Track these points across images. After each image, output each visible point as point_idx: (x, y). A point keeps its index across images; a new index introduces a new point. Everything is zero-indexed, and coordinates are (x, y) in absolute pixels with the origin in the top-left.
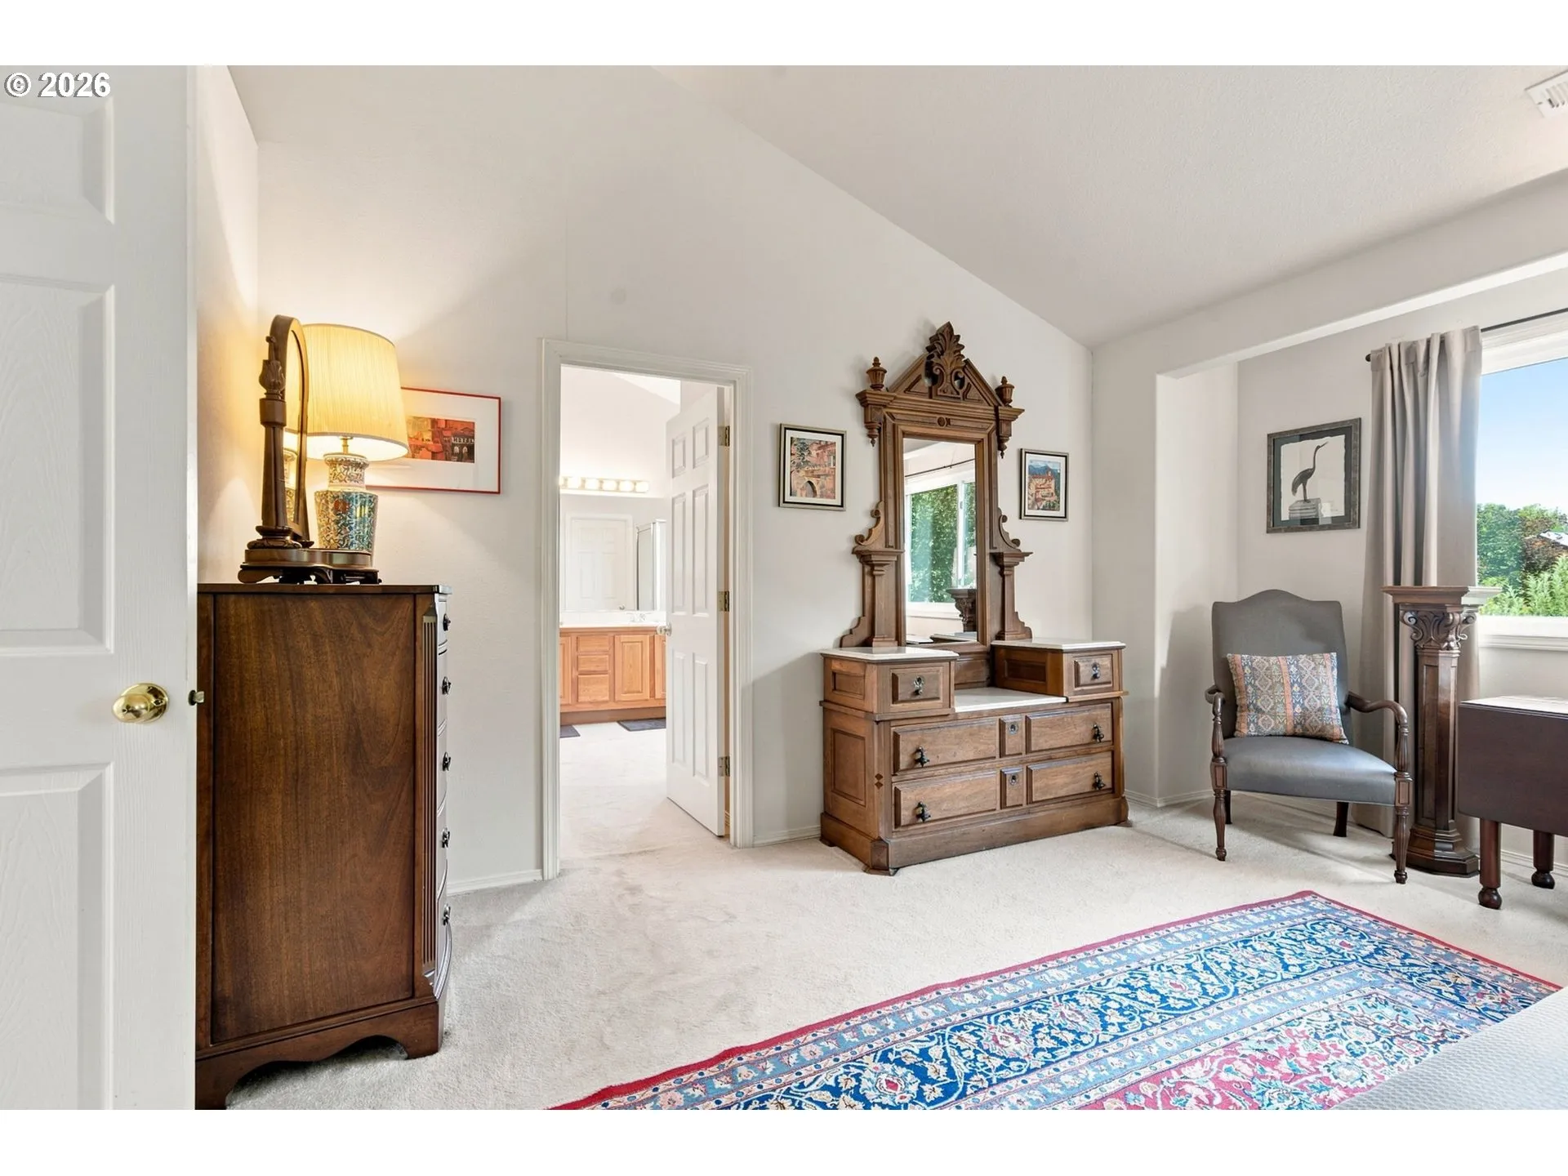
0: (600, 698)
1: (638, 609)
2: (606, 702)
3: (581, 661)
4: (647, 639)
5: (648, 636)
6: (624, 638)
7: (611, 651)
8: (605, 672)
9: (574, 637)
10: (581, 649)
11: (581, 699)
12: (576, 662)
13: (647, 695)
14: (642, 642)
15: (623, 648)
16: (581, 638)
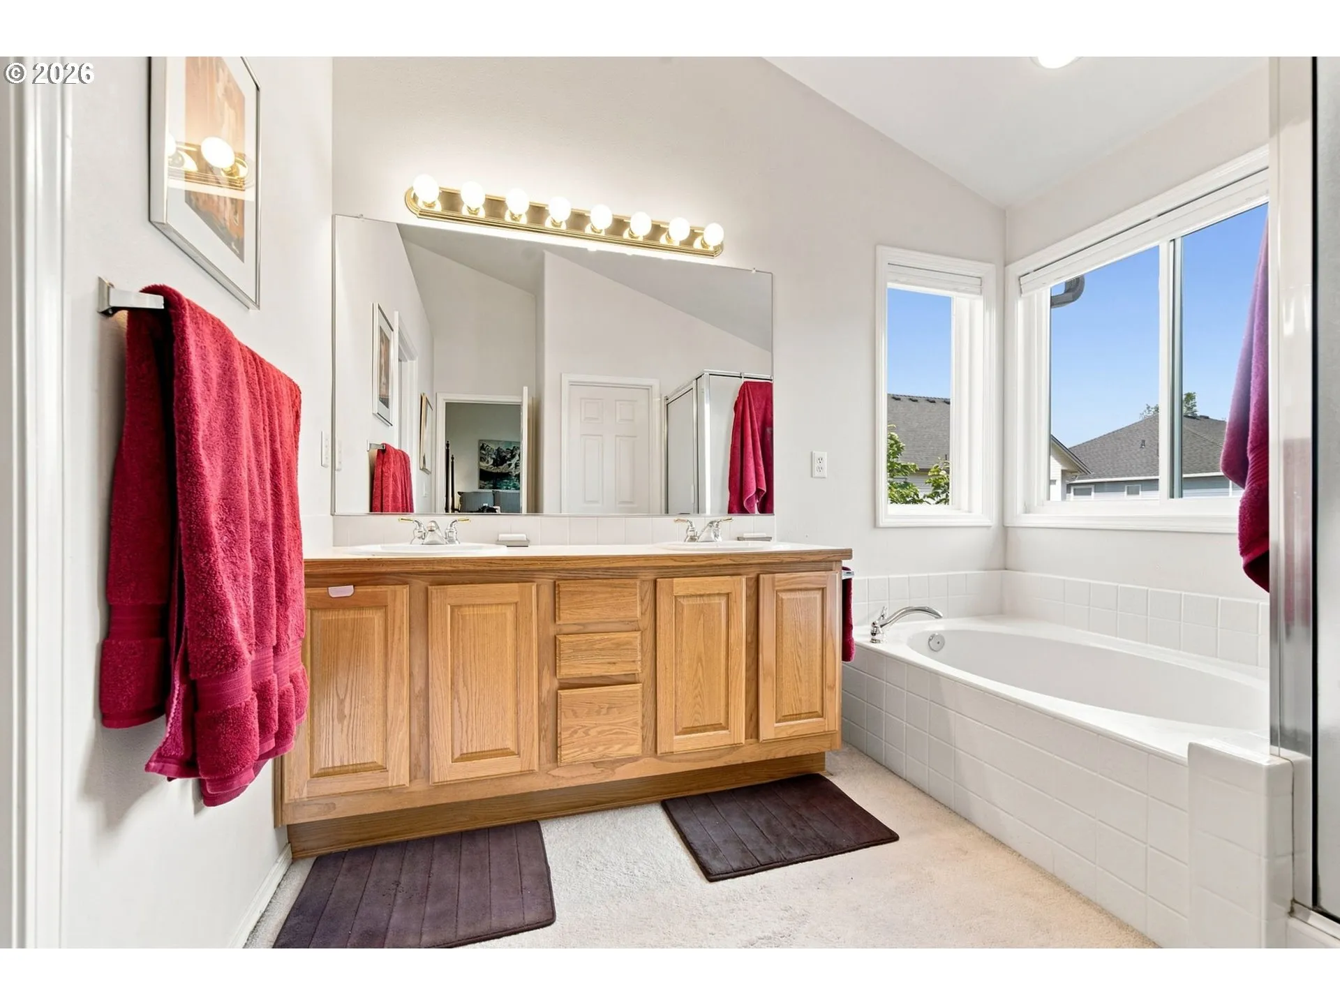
0: (616, 751)
1: (667, 512)
2: (633, 759)
3: (565, 649)
4: (740, 586)
5: (744, 579)
6: (682, 585)
7: (647, 622)
8: (629, 680)
9: (546, 582)
10: (566, 616)
11: (567, 754)
12: (553, 650)
13: (738, 731)
14: (728, 594)
15: (678, 613)
16: (565, 587)
